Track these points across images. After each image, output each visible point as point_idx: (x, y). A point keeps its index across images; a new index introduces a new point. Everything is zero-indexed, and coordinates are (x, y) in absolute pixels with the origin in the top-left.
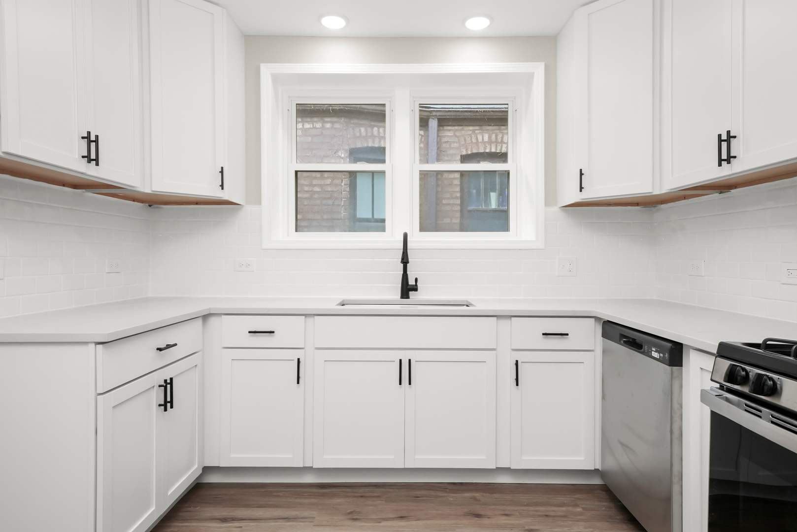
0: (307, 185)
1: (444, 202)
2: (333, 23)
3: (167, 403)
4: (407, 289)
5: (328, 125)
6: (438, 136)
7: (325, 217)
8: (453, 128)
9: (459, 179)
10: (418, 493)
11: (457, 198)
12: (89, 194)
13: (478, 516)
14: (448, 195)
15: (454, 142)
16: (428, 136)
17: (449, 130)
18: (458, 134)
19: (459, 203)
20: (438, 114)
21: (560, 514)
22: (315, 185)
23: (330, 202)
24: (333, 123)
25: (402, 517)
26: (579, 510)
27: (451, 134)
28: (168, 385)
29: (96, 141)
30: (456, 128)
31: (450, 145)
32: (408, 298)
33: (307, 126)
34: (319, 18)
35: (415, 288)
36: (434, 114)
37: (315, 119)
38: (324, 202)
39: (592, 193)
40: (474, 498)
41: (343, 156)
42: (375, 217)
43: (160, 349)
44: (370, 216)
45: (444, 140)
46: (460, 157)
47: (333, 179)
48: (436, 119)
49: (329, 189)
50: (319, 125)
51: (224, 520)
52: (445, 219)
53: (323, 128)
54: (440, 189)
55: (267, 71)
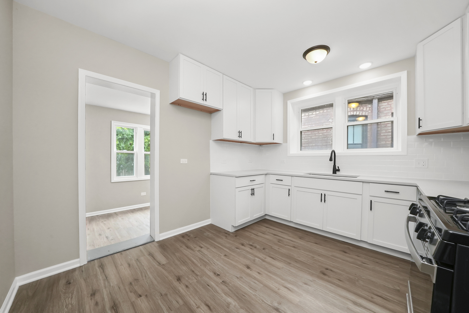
0: (317, 134)
1: (382, 134)
2: (307, 83)
3: (253, 194)
4: (335, 170)
5: (325, 111)
6: (378, 106)
7: (324, 144)
8: (387, 101)
9: (391, 124)
10: (327, 240)
11: (389, 132)
12: (244, 144)
13: (345, 252)
14: (384, 131)
15: (388, 107)
16: (373, 107)
17: (385, 103)
18: (390, 103)
19: (391, 134)
20: (378, 97)
21: (385, 264)
22: (320, 133)
23: (326, 139)
24: (327, 110)
25: (316, 243)
26: (398, 267)
27: (386, 104)
28: (253, 190)
29: (241, 132)
30: (389, 101)
31: (385, 109)
32: (336, 174)
33: (317, 113)
34: (303, 82)
35: (339, 170)
36: (375, 97)
37: (320, 110)
38: (324, 139)
39: (425, 129)
40: (349, 248)
41: (331, 121)
42: (354, 143)
43: (251, 181)
44: (352, 143)
45: (382, 107)
46: (391, 114)
47: (327, 130)
48: (377, 99)
49: (326, 134)
50: (321, 112)
51: (267, 227)
52: (382, 142)
53: (323, 112)
54: (379, 129)
55: (289, 103)
